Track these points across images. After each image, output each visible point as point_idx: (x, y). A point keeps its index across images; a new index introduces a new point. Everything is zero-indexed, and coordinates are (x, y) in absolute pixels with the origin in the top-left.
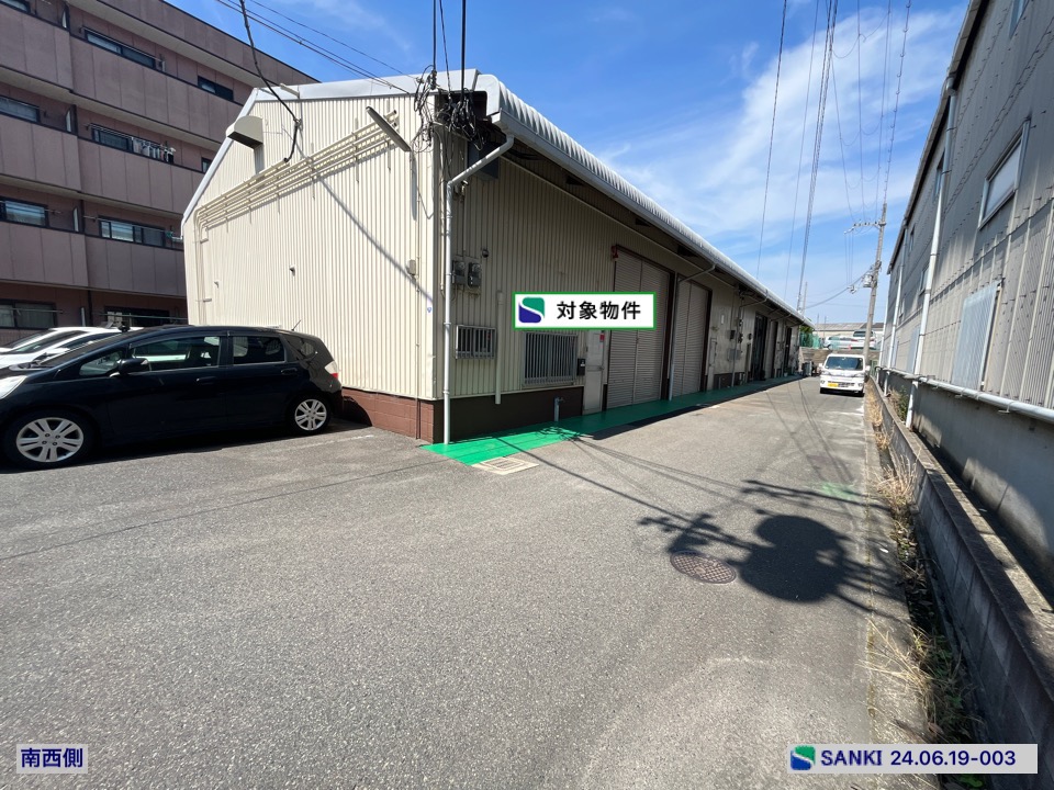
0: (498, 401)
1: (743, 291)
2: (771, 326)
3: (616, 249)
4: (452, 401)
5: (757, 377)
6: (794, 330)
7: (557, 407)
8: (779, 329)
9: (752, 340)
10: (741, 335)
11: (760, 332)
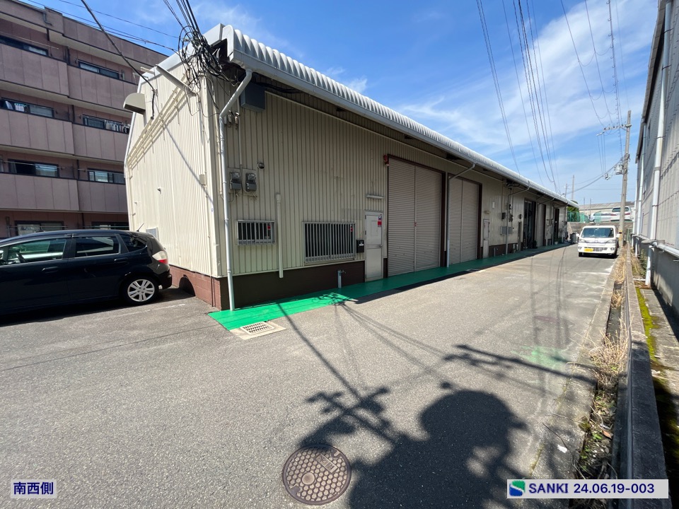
0: (281, 275)
1: (510, 185)
2: (540, 209)
3: (387, 158)
4: (235, 278)
5: (529, 246)
6: (561, 210)
7: (340, 278)
8: (548, 210)
9: (522, 219)
10: (512, 216)
11: (530, 213)
